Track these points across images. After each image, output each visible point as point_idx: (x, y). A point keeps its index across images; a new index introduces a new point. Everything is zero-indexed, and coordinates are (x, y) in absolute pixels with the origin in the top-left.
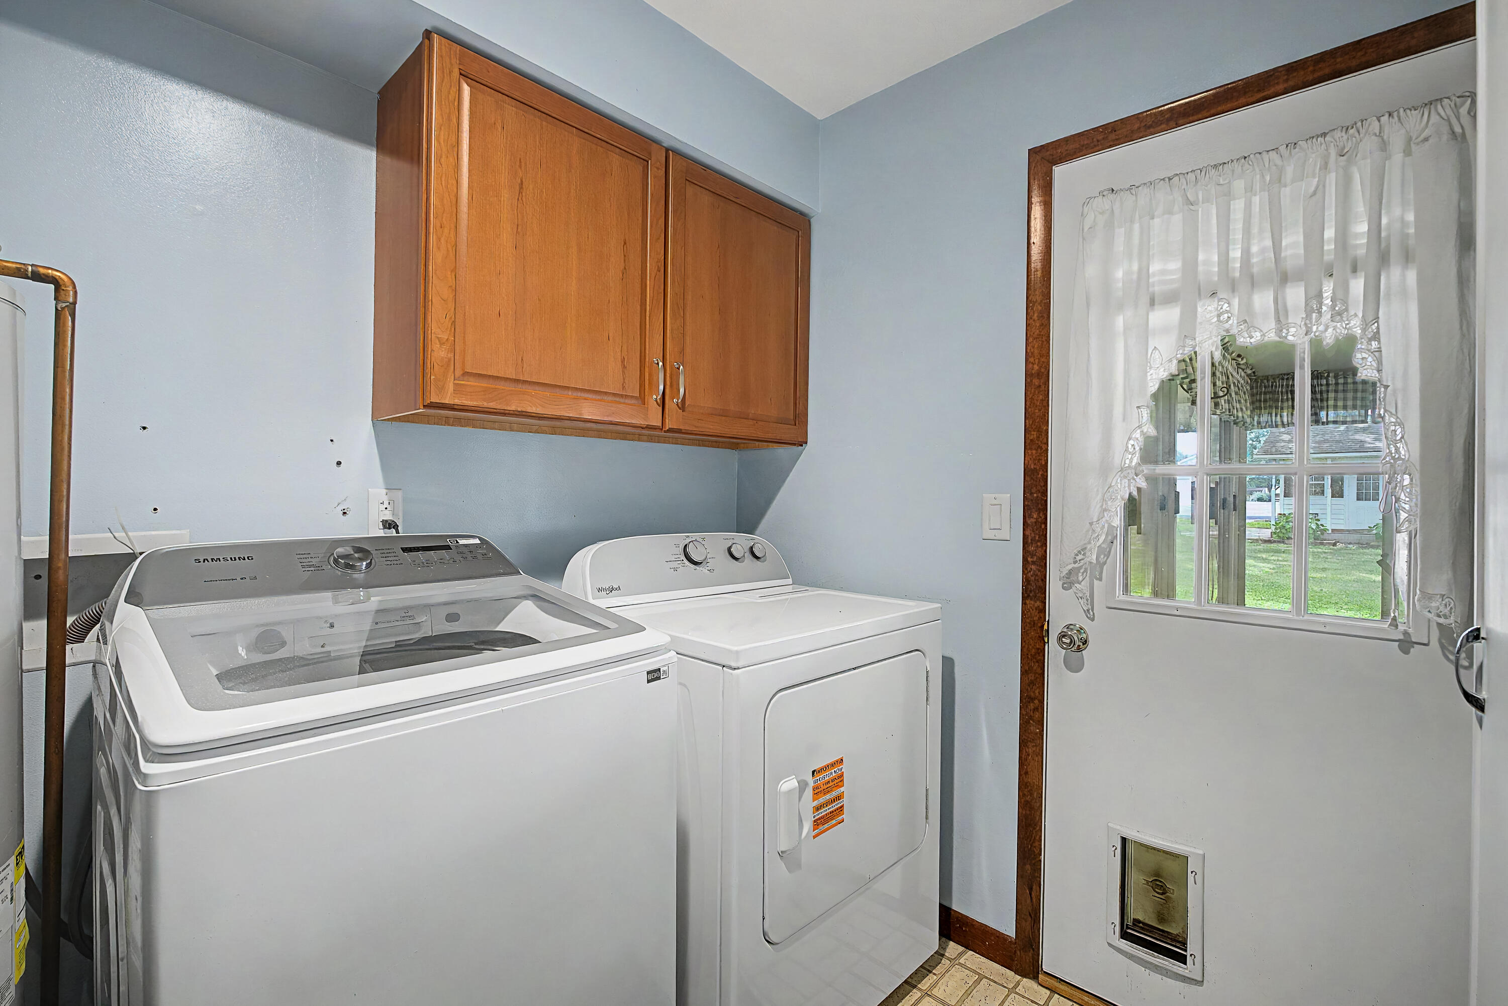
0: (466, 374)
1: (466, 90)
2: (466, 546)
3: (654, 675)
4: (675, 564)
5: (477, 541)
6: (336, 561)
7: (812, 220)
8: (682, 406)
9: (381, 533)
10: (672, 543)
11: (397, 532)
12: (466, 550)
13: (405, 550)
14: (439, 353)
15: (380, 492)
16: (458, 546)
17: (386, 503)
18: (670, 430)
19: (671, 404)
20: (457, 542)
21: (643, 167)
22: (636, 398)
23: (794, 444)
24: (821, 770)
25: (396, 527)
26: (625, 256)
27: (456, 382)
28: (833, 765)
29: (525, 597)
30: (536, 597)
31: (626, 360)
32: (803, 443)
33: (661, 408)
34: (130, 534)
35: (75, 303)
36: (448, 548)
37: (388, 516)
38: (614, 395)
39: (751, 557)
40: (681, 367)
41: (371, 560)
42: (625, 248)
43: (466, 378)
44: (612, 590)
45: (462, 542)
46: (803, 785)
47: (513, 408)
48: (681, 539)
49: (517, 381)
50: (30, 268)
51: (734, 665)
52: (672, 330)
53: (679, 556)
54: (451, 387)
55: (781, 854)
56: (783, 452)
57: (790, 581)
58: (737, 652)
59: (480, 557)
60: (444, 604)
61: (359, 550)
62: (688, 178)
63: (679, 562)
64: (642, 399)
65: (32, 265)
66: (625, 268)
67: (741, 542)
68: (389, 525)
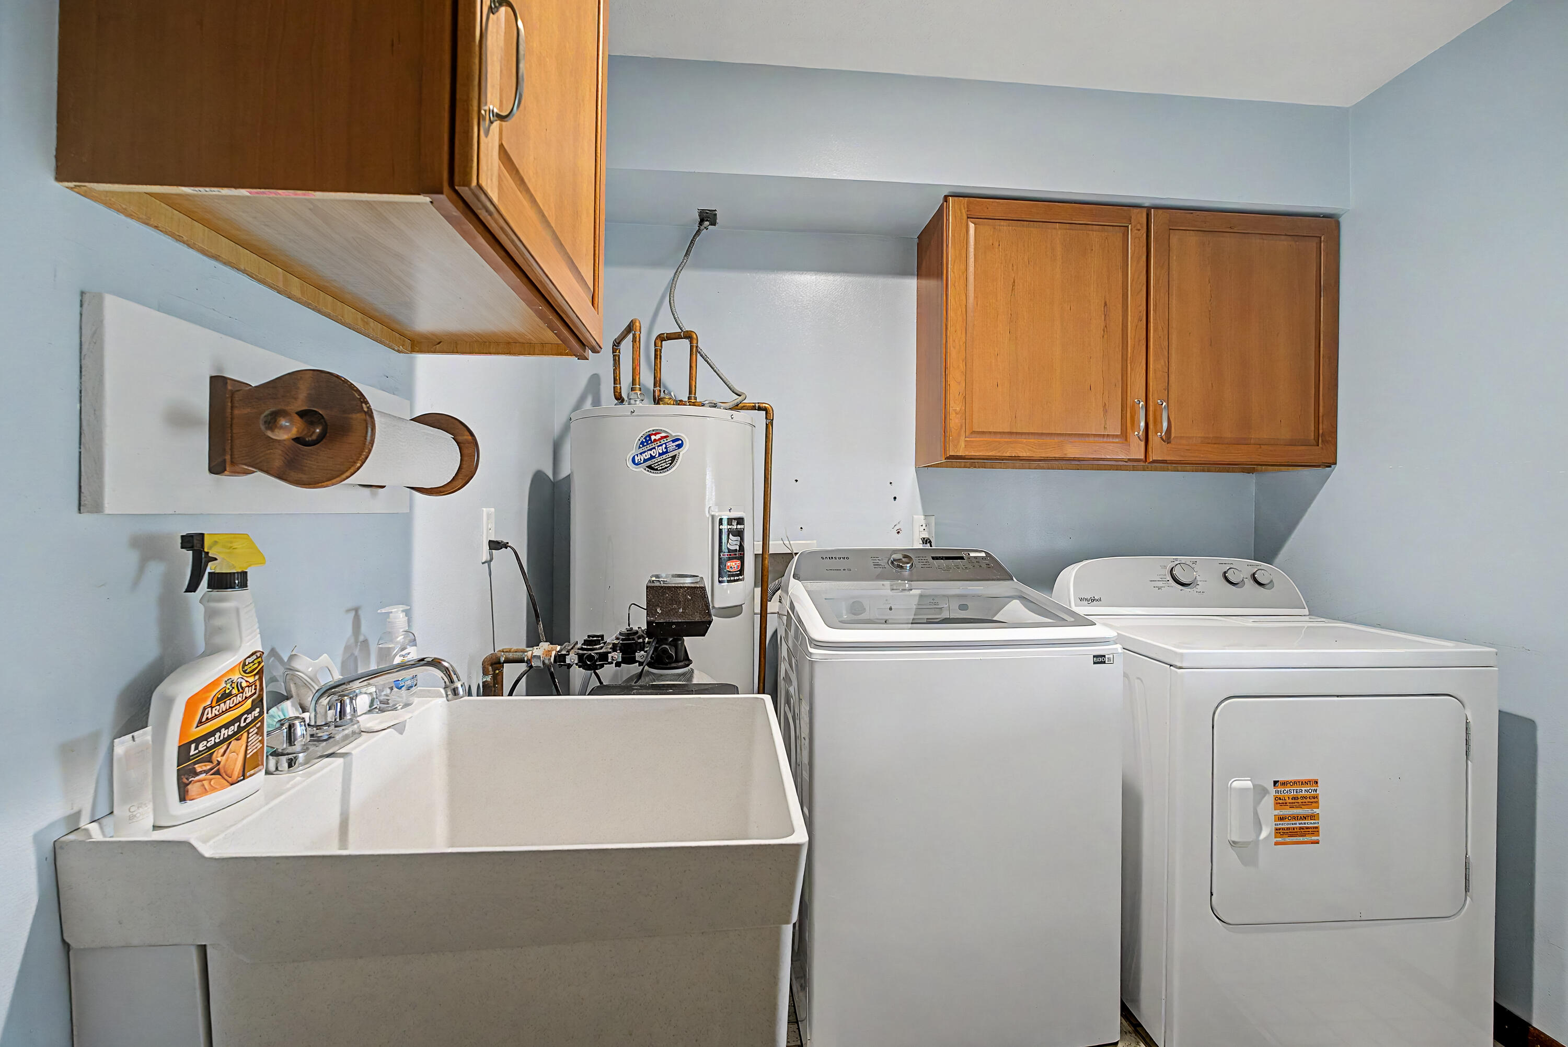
0: (973, 432)
1: (972, 226)
2: (976, 557)
3: (1100, 659)
4: (1160, 584)
5: (983, 554)
6: (892, 563)
7: (1341, 220)
8: (1167, 439)
9: (921, 546)
10: (1157, 565)
11: (931, 546)
12: (974, 561)
13: (933, 558)
14: (954, 421)
15: (920, 518)
16: (969, 558)
17: (924, 525)
18: (1154, 462)
19: (1155, 439)
20: (969, 555)
21: (1123, 234)
22: (1117, 436)
23: (1319, 466)
24: (1284, 784)
25: (930, 542)
26: (1105, 315)
27: (967, 439)
28: (1306, 783)
29: (1013, 598)
30: (1022, 598)
31: (1107, 405)
32: (1331, 463)
33: (1143, 444)
34: (791, 542)
35: (773, 420)
36: (962, 558)
37: (926, 535)
38: (1095, 435)
39: (1252, 582)
40: (1164, 404)
41: (912, 564)
42: (1105, 309)
43: (973, 435)
44: (1093, 600)
45: (972, 554)
46: (1260, 791)
47: (1008, 454)
48: (1168, 561)
49: (1011, 433)
50: (757, 405)
51: (1179, 664)
52: (1155, 371)
53: (1165, 577)
54: (963, 444)
55: (1234, 844)
56: (1307, 475)
57: (1306, 611)
58: (1182, 654)
59: (984, 566)
60: (958, 596)
61: (905, 556)
62: (1171, 228)
63: (1164, 582)
64: (1124, 435)
65: (758, 403)
66: (1106, 326)
67: (1243, 567)
68: (926, 541)
